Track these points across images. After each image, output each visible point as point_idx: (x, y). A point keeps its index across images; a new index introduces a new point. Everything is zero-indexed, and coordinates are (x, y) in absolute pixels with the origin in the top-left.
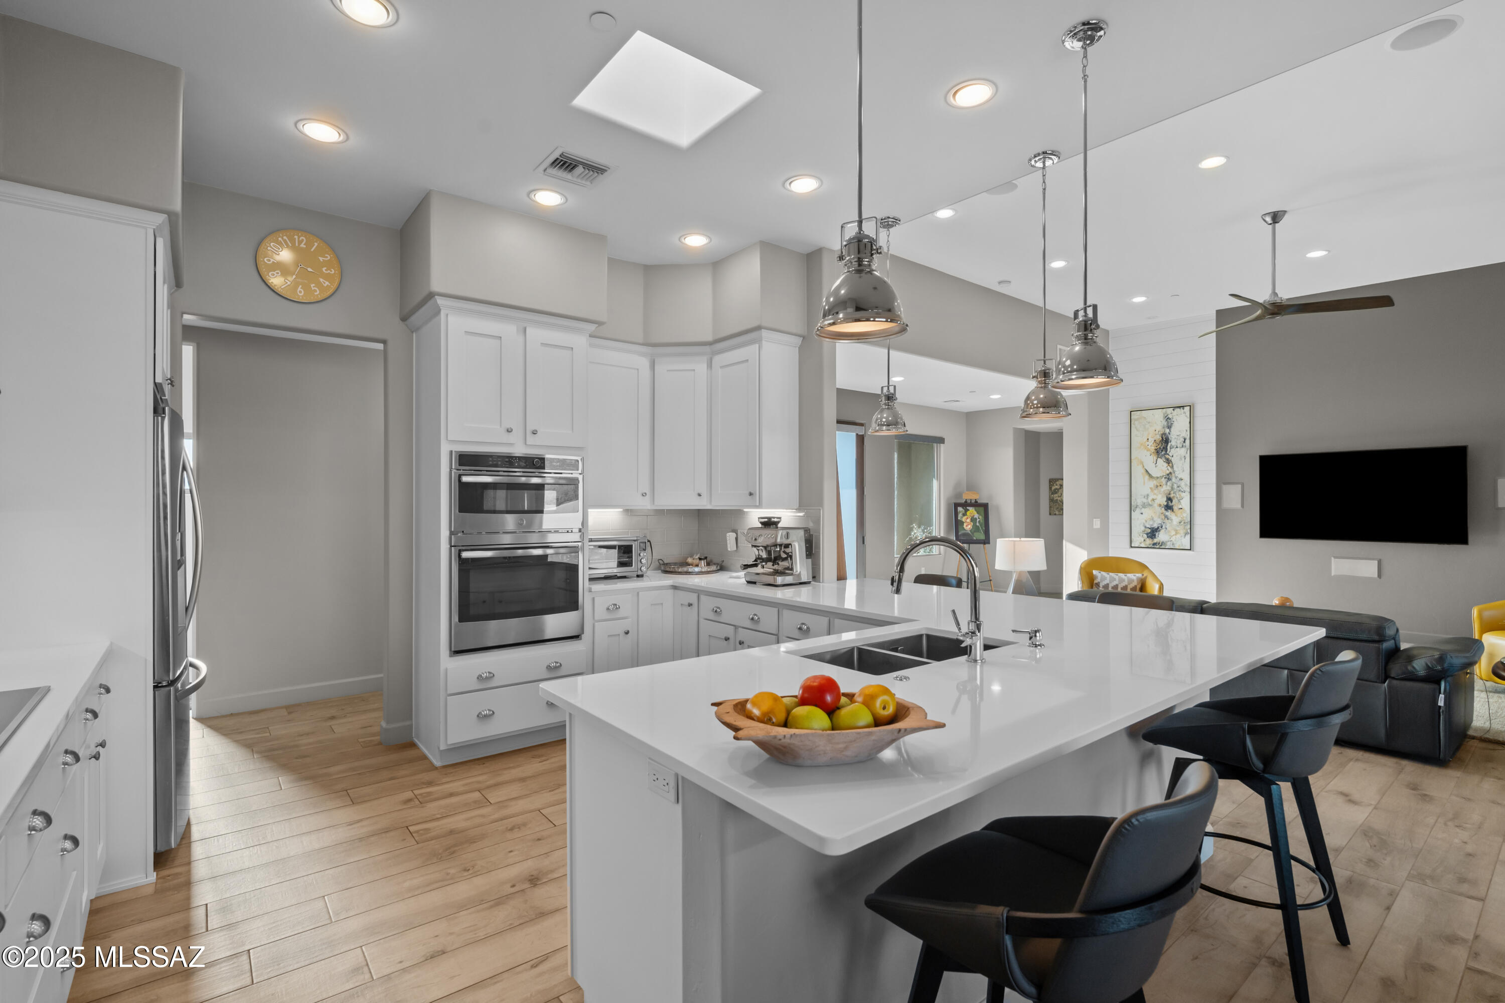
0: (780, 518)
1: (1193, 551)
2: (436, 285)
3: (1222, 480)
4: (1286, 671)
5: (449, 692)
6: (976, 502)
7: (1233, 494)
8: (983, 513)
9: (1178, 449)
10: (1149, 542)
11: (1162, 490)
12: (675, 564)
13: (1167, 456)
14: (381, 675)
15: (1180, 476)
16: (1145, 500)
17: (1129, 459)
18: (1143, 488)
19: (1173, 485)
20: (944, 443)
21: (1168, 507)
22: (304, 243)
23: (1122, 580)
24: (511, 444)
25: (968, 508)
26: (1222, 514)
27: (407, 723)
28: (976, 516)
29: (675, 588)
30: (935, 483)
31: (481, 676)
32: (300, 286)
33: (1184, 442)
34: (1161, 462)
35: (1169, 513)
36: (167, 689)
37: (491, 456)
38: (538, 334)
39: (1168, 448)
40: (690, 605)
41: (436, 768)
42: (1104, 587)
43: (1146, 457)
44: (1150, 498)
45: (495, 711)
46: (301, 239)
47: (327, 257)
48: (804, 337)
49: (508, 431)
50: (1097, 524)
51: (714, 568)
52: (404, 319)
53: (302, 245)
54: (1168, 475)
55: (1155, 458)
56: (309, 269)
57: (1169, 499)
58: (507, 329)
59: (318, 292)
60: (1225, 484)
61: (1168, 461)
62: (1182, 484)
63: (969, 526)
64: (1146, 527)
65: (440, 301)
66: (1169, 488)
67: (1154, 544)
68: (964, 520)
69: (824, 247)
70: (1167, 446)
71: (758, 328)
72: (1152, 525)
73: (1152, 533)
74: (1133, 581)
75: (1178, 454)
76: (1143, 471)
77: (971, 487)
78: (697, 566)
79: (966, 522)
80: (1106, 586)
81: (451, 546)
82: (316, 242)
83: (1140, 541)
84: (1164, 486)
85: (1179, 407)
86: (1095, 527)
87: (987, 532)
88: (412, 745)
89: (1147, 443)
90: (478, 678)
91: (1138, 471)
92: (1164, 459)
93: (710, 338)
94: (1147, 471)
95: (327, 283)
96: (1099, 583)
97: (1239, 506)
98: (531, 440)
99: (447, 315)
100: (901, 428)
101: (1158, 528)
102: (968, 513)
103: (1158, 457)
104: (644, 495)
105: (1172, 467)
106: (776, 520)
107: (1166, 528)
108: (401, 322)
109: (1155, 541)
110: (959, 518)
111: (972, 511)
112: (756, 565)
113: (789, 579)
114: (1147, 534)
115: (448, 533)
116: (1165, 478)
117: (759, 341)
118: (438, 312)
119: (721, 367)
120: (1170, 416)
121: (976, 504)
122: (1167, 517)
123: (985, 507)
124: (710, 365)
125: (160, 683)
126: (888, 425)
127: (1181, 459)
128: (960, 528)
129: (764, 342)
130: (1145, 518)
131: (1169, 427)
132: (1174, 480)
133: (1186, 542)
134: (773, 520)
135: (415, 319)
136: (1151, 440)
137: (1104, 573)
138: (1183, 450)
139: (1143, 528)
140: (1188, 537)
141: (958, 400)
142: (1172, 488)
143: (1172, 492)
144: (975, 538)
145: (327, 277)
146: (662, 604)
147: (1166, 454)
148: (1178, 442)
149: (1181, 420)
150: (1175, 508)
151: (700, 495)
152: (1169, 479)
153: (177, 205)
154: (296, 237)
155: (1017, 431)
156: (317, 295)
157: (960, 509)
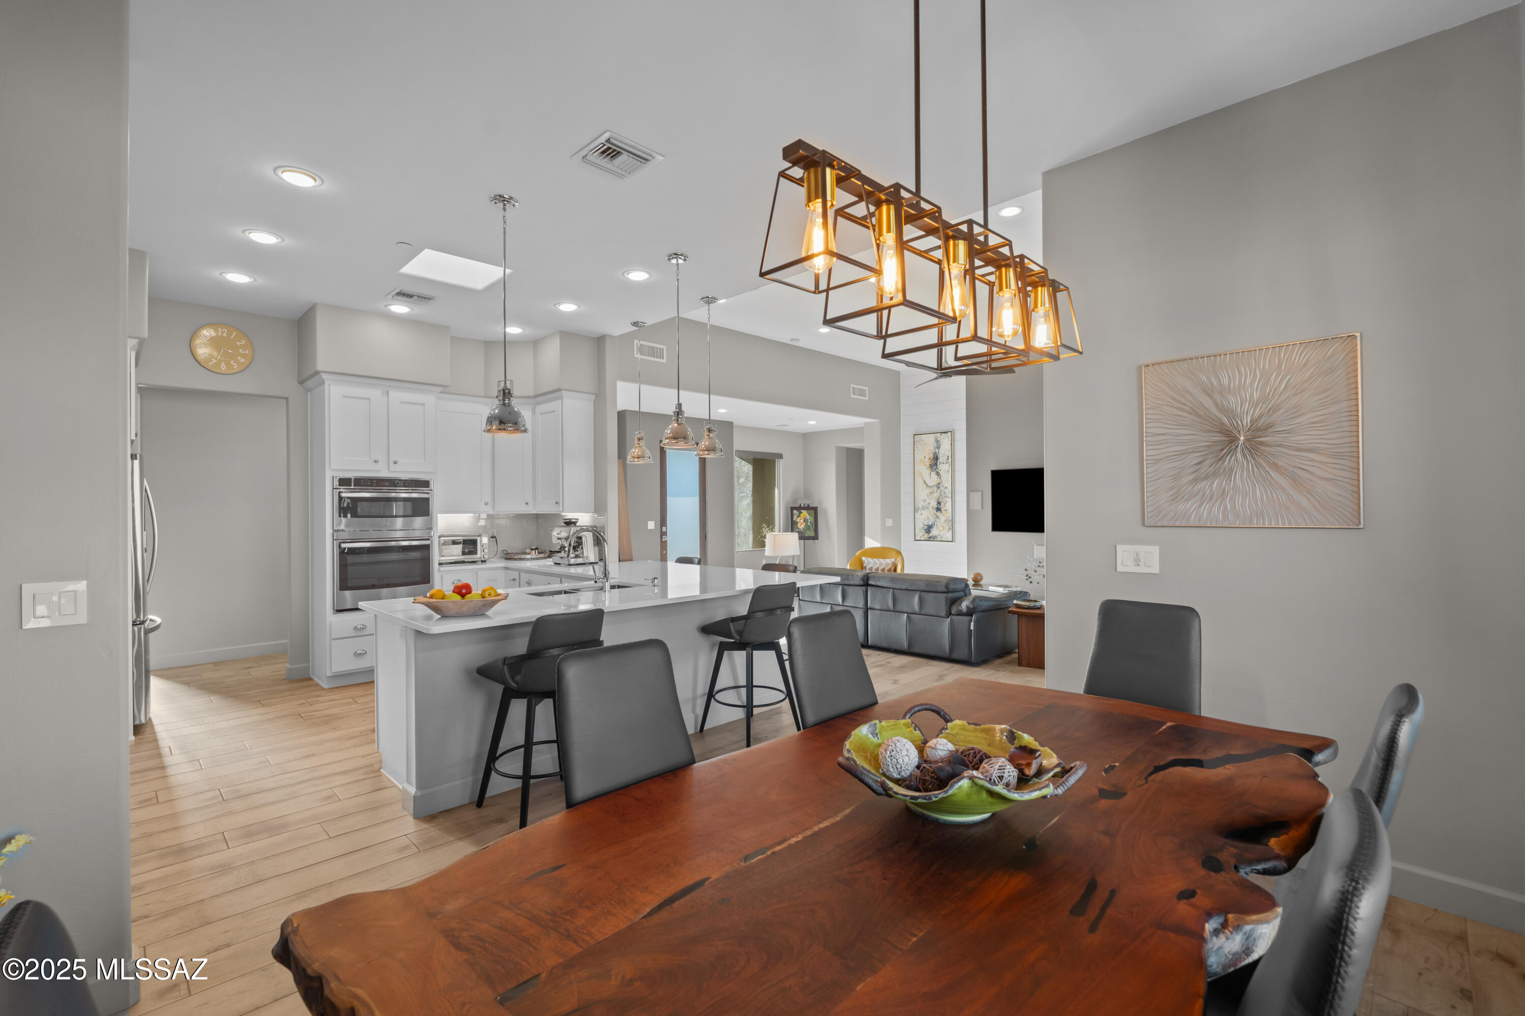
0: (578, 519)
1: (954, 542)
2: (321, 365)
3: (970, 489)
4: (906, 615)
5: (332, 638)
6: (808, 506)
7: (977, 497)
8: (813, 515)
9: (944, 465)
10: (926, 536)
11: (935, 496)
12: (518, 554)
13: (937, 470)
14: (286, 641)
15: (945, 486)
16: (923, 504)
17: (913, 472)
18: (923, 493)
19: (941, 492)
20: (782, 458)
21: (938, 509)
22: (226, 333)
23: (881, 564)
24: (379, 471)
25: (801, 511)
26: (970, 513)
27: (307, 665)
28: (808, 517)
29: (507, 568)
30: (776, 491)
31: (357, 627)
32: (223, 363)
33: (948, 459)
34: (933, 474)
35: (938, 514)
36: (140, 626)
37: (362, 479)
38: (397, 396)
39: (938, 463)
40: (514, 580)
41: (324, 689)
42: (869, 569)
43: (923, 470)
44: (927, 503)
45: (367, 651)
46: (223, 330)
47: (242, 342)
48: (596, 395)
49: (375, 461)
50: (889, 522)
51: (542, 555)
52: (301, 382)
53: (224, 335)
54: (938, 484)
55: (930, 471)
56: (230, 351)
57: (939, 503)
58: (375, 393)
59: (236, 366)
60: (972, 491)
61: (938, 474)
62: (947, 491)
63: (802, 526)
64: (924, 525)
65: (324, 376)
66: (938, 494)
67: (930, 538)
68: (798, 520)
69: (607, 335)
70: (937, 462)
71: (559, 390)
72: (928, 523)
73: (929, 529)
74: (889, 564)
75: (944, 468)
76: (922, 481)
77: (807, 494)
78: (529, 554)
79: (800, 522)
80: (871, 569)
81: (334, 540)
82: (235, 332)
83: (921, 536)
84: (936, 493)
85: (945, 432)
86: (887, 525)
87: (816, 530)
88: (310, 679)
89: (925, 460)
90: (354, 629)
91: (919, 481)
92: (935, 472)
93: (532, 394)
94: (924, 481)
95: (243, 360)
96: (866, 566)
97: (980, 508)
98: (392, 467)
99: (329, 385)
100: (646, 460)
101: (932, 525)
102: (802, 515)
103: (931, 471)
104: (486, 504)
105: (940, 478)
106: (574, 520)
107: (937, 525)
108: (298, 384)
109: (930, 535)
110: (794, 519)
111: (805, 513)
112: (560, 552)
113: (579, 560)
114: (925, 530)
115: (331, 531)
116: (936, 487)
117: (561, 398)
118: (323, 383)
119: (541, 414)
120: (939, 439)
121: (808, 508)
122: (937, 516)
123: (815, 509)
124: (534, 412)
125: (135, 622)
126: (638, 458)
127: (946, 472)
128: (795, 527)
129: (564, 399)
130: (925, 518)
131: (938, 448)
132: (941, 488)
133: (949, 536)
134: (572, 520)
135: (310, 383)
136: (927, 460)
137: (869, 559)
138: (947, 465)
139: (922, 526)
140: (951, 531)
141: (787, 424)
142: (941, 495)
143: (940, 498)
144: (806, 535)
145: (243, 356)
146: (496, 580)
147: (937, 468)
148: (944, 459)
149: (945, 442)
150: (942, 510)
151: (527, 504)
152: (939, 488)
153: (145, 334)
154: (220, 329)
155: (839, 449)
156: (236, 369)
157: (795, 512)
